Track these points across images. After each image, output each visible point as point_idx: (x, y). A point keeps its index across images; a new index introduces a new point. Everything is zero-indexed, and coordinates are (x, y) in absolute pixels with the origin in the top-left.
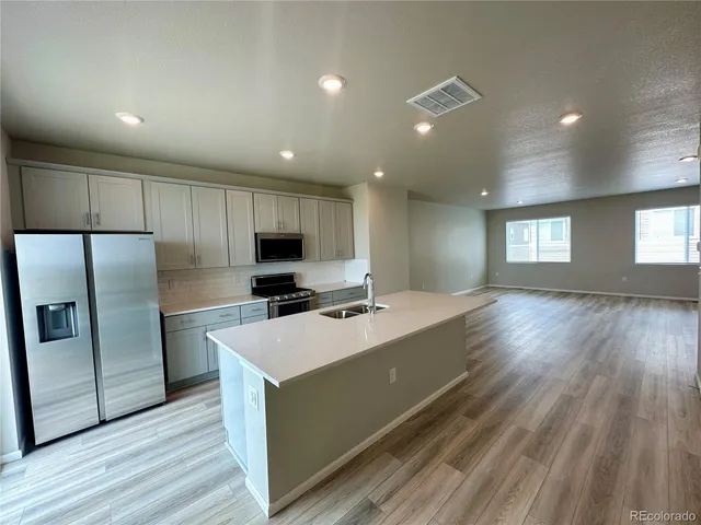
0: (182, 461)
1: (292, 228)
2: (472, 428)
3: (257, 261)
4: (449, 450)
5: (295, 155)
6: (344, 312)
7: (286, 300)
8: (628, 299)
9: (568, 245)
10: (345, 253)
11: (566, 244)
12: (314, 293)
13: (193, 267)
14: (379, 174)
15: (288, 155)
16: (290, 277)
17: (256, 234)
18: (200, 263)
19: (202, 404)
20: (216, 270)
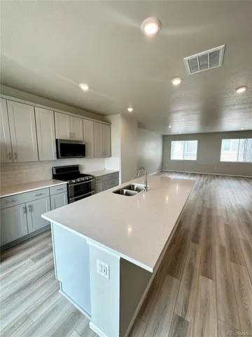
0: (27, 317)
1: (79, 137)
2: (200, 250)
3: (58, 158)
4: (198, 266)
5: (89, 88)
6: (125, 191)
7: (78, 182)
8: (218, 176)
9: (196, 152)
10: (106, 153)
11: (195, 152)
12: (93, 177)
13: (10, 161)
14: (130, 110)
15: (85, 87)
16: (76, 168)
17: (57, 140)
18: (16, 158)
19: (29, 260)
20: (29, 163)
